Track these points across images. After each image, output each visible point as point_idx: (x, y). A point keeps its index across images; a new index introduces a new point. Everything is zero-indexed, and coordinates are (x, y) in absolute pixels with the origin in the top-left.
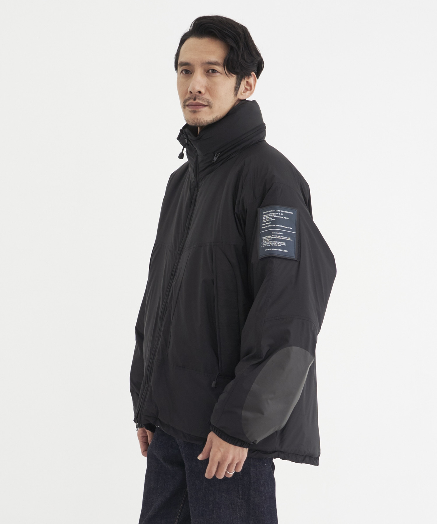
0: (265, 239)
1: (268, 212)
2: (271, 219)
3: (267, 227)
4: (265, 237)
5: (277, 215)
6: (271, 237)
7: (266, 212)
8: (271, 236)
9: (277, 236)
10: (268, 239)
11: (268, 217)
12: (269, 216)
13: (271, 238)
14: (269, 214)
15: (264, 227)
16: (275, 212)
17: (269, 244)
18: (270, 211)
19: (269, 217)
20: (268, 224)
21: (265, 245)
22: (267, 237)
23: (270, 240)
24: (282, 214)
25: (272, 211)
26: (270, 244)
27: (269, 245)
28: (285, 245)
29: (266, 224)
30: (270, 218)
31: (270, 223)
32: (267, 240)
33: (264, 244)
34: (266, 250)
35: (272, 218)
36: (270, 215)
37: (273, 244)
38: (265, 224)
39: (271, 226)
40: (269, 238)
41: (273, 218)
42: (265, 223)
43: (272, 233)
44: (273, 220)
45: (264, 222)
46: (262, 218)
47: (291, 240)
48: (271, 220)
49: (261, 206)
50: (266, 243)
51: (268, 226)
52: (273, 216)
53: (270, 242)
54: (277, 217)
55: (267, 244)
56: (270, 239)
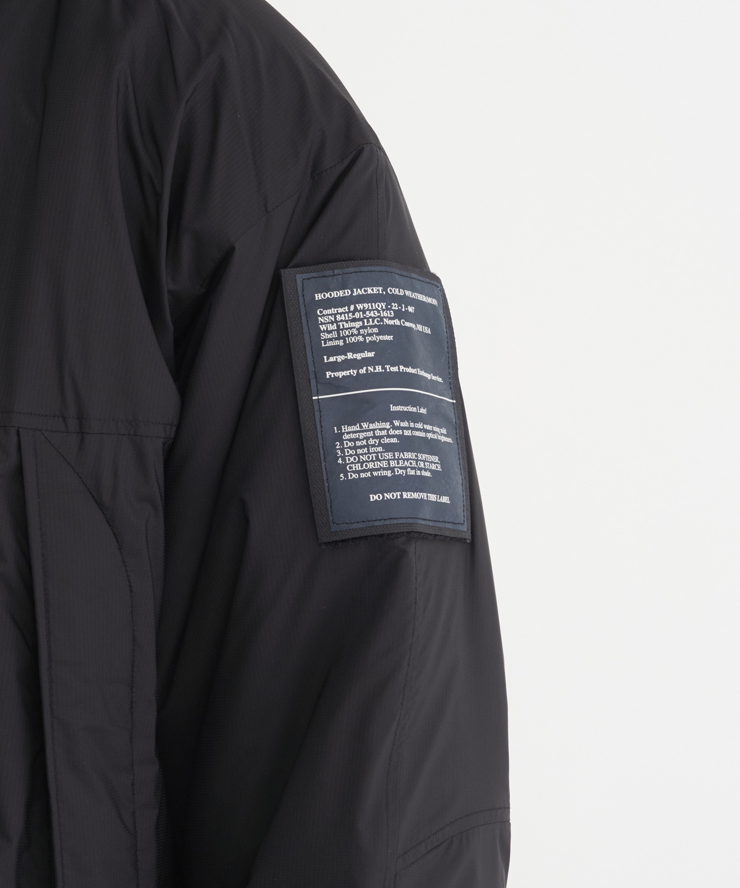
0: (358, 439)
1: (347, 293)
2: (371, 335)
3: (353, 372)
4: (356, 428)
5: (398, 315)
6: (392, 432)
7: (335, 294)
8: (387, 425)
9: (412, 425)
10: (374, 437)
11: (354, 320)
12: (357, 315)
13: (389, 436)
14: (360, 306)
15: (340, 374)
16: (390, 299)
17: (384, 464)
18: (361, 292)
19: (358, 324)
20: (359, 356)
21: (364, 471)
22: (365, 425)
23: (388, 448)
24: (411, 309)
25: (370, 291)
26: (392, 469)
27: (389, 474)
28: (439, 469)
29: (350, 356)
30: (364, 327)
31: (371, 354)
32: (368, 446)
33: (358, 467)
34: (374, 498)
35: (376, 330)
36: (364, 311)
37: (405, 468)
38: (340, 358)
39: (379, 369)
40: (378, 433)
41: (384, 329)
42: (336, 351)
43: (393, 408)
44: (381, 338)
45: (329, 344)
46: (317, 324)
47: (449, 440)
48: (374, 338)
49: (294, 262)
50: (365, 458)
51: (363, 371)
52: (382, 319)
53: (390, 455)
54: (397, 322)
55: (371, 465)
56: (387, 441)
